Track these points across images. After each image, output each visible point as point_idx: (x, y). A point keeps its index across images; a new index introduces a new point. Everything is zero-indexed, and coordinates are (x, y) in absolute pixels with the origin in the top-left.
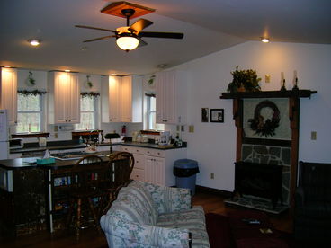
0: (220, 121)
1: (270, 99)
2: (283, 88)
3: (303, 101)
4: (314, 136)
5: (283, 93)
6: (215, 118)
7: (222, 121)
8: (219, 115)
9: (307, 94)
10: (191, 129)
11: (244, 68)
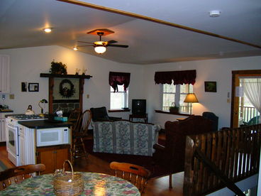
0: (35, 91)
1: (68, 79)
2: (77, 73)
3: (86, 80)
4: (88, 96)
5: (77, 76)
6: (32, 89)
7: (38, 91)
8: (36, 87)
9: (88, 77)
10: (12, 97)
11: (57, 61)
